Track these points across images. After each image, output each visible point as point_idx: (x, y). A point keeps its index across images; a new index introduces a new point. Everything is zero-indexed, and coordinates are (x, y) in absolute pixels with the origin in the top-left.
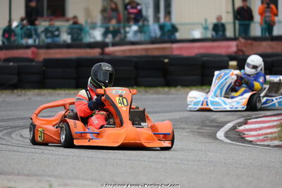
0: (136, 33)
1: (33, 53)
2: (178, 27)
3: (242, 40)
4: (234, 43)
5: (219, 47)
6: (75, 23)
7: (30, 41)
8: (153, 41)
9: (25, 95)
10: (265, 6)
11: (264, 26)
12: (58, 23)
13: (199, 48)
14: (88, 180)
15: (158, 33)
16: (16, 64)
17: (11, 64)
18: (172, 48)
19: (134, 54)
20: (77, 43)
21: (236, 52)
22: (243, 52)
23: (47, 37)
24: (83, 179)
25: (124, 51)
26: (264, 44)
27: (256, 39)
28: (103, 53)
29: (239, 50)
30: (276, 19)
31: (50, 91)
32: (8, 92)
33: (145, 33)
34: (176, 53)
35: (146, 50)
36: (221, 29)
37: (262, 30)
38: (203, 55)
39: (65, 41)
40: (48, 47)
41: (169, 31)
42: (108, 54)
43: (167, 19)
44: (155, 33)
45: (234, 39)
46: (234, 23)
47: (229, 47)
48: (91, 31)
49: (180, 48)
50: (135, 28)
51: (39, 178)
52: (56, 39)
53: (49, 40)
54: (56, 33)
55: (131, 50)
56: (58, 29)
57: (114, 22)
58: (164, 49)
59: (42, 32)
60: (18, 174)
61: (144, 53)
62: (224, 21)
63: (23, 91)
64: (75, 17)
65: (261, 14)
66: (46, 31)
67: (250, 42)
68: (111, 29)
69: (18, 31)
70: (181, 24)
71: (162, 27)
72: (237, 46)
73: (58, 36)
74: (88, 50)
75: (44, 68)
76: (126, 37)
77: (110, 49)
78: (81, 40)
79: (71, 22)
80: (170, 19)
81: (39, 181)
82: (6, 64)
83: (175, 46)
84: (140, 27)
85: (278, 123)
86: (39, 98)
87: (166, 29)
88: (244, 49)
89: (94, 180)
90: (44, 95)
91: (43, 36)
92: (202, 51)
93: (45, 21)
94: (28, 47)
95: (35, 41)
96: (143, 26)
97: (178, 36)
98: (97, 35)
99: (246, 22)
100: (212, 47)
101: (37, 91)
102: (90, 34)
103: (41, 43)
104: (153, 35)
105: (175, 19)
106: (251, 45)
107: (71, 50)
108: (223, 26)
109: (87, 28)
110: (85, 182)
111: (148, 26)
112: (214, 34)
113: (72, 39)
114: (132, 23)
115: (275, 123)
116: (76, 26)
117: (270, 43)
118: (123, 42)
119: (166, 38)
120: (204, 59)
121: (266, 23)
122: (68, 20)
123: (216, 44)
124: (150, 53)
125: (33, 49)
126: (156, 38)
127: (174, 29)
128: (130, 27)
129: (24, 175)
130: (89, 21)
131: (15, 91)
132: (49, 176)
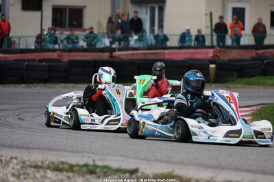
0: (136, 41)
1: (58, 55)
2: (169, 37)
3: (218, 48)
4: (211, 51)
5: (200, 53)
6: (91, 33)
7: (57, 46)
8: (150, 48)
9: (54, 87)
10: (235, 22)
11: (234, 38)
12: (77, 33)
13: (185, 53)
14: (117, 156)
15: (154, 42)
16: (48, 64)
17: (44, 64)
18: (164, 53)
19: (135, 57)
20: (91, 48)
21: (212, 57)
22: (218, 57)
23: (69, 44)
24: (114, 155)
25: (128, 55)
26: (234, 51)
27: (228, 47)
28: (111, 56)
29: (215, 56)
30: (243, 32)
31: (73, 85)
32: (42, 85)
33: (143, 41)
34: (167, 57)
35: (145, 54)
36: (201, 39)
37: (232, 41)
38: (190, 60)
39: (82, 46)
40: (70, 50)
41: (161, 40)
42: (115, 57)
43: (160, 30)
44: (151, 41)
45: (212, 47)
46: (212, 35)
47: (208, 53)
48: (103, 40)
49: (170, 54)
50: (136, 37)
51: (82, 154)
52: (76, 45)
53: (70, 46)
54: (76, 41)
55: (132, 54)
56: (77, 38)
57: (119, 32)
58: (158, 53)
59: (65, 39)
60: (64, 151)
61: (142, 57)
62: (203, 33)
63: (53, 85)
64: (92, 28)
65: (232, 28)
66: (68, 38)
67: (223, 49)
68: (117, 37)
69: (48, 38)
70: (171, 35)
71: (156, 37)
72: (214, 52)
73: (77, 43)
74: (100, 54)
75: (69, 67)
76: (129, 44)
77: (116, 53)
78: (95, 45)
79: (87, 32)
80: (162, 30)
81: (82, 156)
82: (39, 64)
83: (166, 51)
84: (139, 37)
85: (250, 112)
86: (65, 90)
87: (159, 39)
88: (219, 55)
89: (122, 156)
90: (69, 88)
91: (65, 42)
92: (187, 56)
93: (67, 31)
94: (54, 50)
95: (59, 46)
96: (143, 36)
97: (169, 44)
98: (107, 42)
99: (223, 34)
100: (195, 53)
101: (63, 85)
102: (101, 42)
103: (64, 48)
104: (149, 43)
105: (166, 31)
106: (225, 52)
107: (87, 54)
108: (203, 37)
109: (100, 37)
110: (116, 158)
111: (146, 36)
112: (196, 43)
113: (87, 45)
114: (133, 34)
115: (247, 113)
116: (91, 35)
117: (238, 50)
118: (127, 48)
119: (159, 45)
120: (191, 62)
121: (235, 35)
122: (84, 30)
123: (197, 51)
124: (147, 57)
125: (58, 52)
126: (152, 45)
127: (166, 39)
128: (132, 37)
129: (68, 151)
130: (101, 31)
131: (47, 84)
132: (88, 152)
